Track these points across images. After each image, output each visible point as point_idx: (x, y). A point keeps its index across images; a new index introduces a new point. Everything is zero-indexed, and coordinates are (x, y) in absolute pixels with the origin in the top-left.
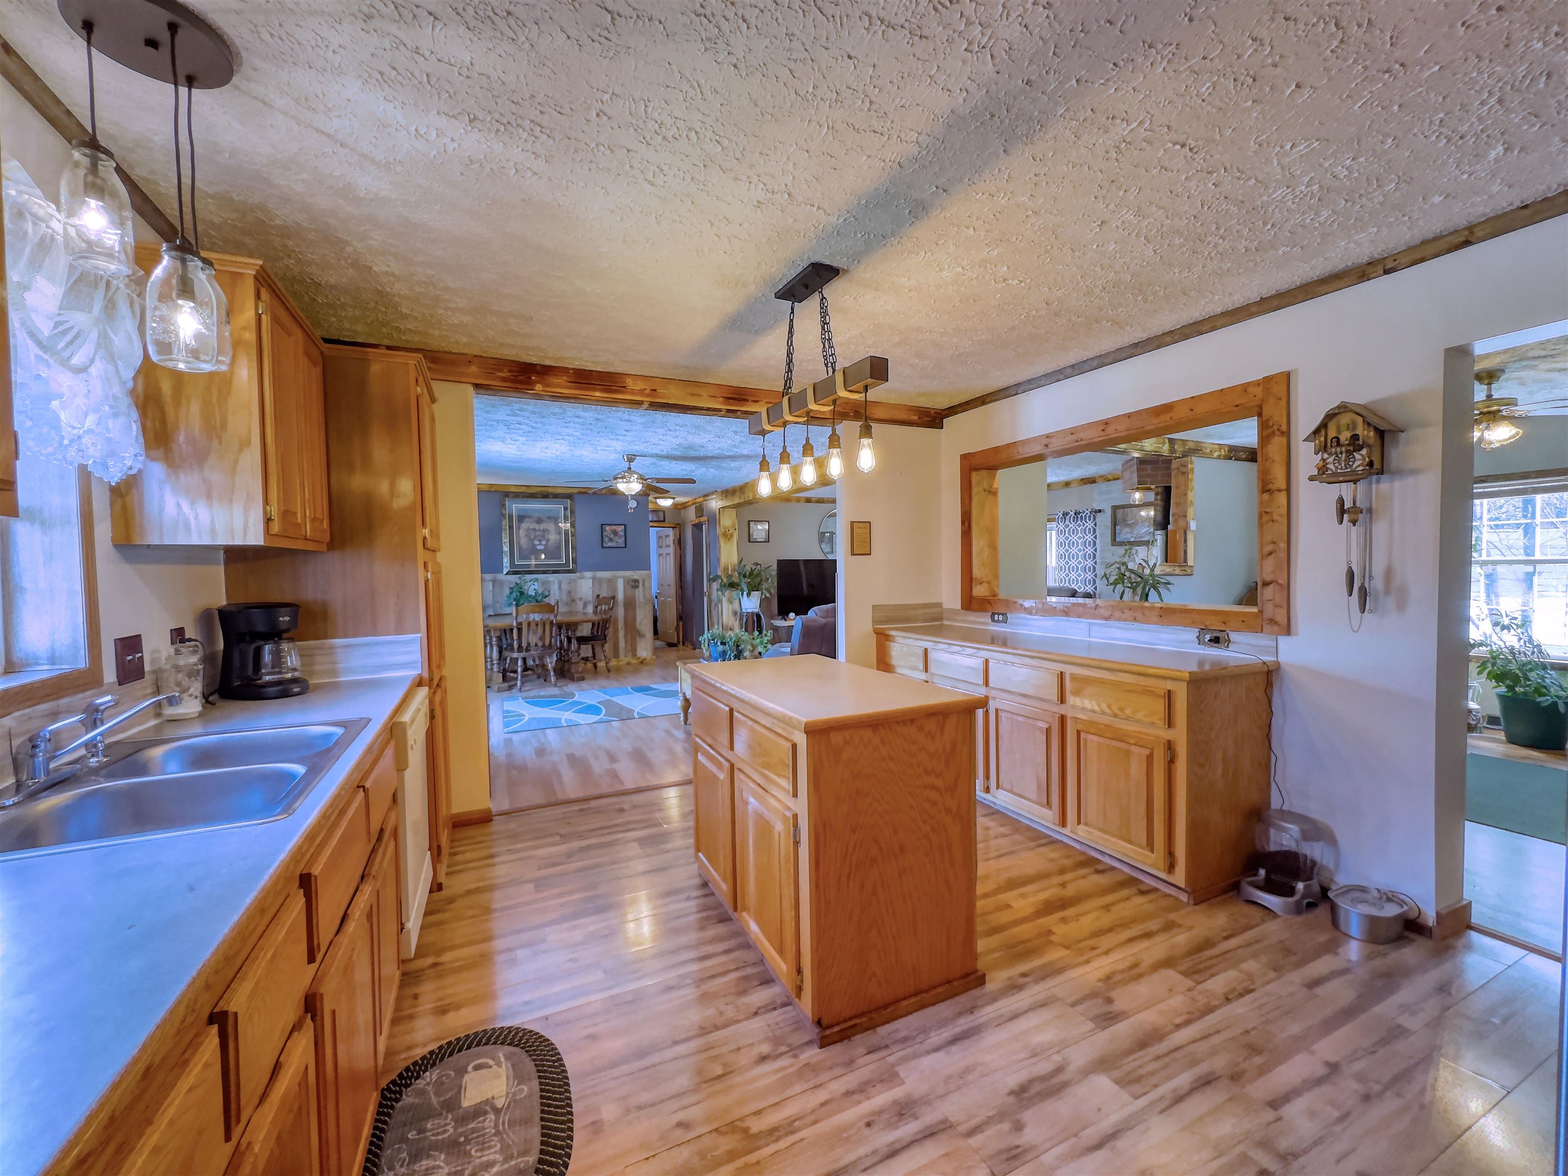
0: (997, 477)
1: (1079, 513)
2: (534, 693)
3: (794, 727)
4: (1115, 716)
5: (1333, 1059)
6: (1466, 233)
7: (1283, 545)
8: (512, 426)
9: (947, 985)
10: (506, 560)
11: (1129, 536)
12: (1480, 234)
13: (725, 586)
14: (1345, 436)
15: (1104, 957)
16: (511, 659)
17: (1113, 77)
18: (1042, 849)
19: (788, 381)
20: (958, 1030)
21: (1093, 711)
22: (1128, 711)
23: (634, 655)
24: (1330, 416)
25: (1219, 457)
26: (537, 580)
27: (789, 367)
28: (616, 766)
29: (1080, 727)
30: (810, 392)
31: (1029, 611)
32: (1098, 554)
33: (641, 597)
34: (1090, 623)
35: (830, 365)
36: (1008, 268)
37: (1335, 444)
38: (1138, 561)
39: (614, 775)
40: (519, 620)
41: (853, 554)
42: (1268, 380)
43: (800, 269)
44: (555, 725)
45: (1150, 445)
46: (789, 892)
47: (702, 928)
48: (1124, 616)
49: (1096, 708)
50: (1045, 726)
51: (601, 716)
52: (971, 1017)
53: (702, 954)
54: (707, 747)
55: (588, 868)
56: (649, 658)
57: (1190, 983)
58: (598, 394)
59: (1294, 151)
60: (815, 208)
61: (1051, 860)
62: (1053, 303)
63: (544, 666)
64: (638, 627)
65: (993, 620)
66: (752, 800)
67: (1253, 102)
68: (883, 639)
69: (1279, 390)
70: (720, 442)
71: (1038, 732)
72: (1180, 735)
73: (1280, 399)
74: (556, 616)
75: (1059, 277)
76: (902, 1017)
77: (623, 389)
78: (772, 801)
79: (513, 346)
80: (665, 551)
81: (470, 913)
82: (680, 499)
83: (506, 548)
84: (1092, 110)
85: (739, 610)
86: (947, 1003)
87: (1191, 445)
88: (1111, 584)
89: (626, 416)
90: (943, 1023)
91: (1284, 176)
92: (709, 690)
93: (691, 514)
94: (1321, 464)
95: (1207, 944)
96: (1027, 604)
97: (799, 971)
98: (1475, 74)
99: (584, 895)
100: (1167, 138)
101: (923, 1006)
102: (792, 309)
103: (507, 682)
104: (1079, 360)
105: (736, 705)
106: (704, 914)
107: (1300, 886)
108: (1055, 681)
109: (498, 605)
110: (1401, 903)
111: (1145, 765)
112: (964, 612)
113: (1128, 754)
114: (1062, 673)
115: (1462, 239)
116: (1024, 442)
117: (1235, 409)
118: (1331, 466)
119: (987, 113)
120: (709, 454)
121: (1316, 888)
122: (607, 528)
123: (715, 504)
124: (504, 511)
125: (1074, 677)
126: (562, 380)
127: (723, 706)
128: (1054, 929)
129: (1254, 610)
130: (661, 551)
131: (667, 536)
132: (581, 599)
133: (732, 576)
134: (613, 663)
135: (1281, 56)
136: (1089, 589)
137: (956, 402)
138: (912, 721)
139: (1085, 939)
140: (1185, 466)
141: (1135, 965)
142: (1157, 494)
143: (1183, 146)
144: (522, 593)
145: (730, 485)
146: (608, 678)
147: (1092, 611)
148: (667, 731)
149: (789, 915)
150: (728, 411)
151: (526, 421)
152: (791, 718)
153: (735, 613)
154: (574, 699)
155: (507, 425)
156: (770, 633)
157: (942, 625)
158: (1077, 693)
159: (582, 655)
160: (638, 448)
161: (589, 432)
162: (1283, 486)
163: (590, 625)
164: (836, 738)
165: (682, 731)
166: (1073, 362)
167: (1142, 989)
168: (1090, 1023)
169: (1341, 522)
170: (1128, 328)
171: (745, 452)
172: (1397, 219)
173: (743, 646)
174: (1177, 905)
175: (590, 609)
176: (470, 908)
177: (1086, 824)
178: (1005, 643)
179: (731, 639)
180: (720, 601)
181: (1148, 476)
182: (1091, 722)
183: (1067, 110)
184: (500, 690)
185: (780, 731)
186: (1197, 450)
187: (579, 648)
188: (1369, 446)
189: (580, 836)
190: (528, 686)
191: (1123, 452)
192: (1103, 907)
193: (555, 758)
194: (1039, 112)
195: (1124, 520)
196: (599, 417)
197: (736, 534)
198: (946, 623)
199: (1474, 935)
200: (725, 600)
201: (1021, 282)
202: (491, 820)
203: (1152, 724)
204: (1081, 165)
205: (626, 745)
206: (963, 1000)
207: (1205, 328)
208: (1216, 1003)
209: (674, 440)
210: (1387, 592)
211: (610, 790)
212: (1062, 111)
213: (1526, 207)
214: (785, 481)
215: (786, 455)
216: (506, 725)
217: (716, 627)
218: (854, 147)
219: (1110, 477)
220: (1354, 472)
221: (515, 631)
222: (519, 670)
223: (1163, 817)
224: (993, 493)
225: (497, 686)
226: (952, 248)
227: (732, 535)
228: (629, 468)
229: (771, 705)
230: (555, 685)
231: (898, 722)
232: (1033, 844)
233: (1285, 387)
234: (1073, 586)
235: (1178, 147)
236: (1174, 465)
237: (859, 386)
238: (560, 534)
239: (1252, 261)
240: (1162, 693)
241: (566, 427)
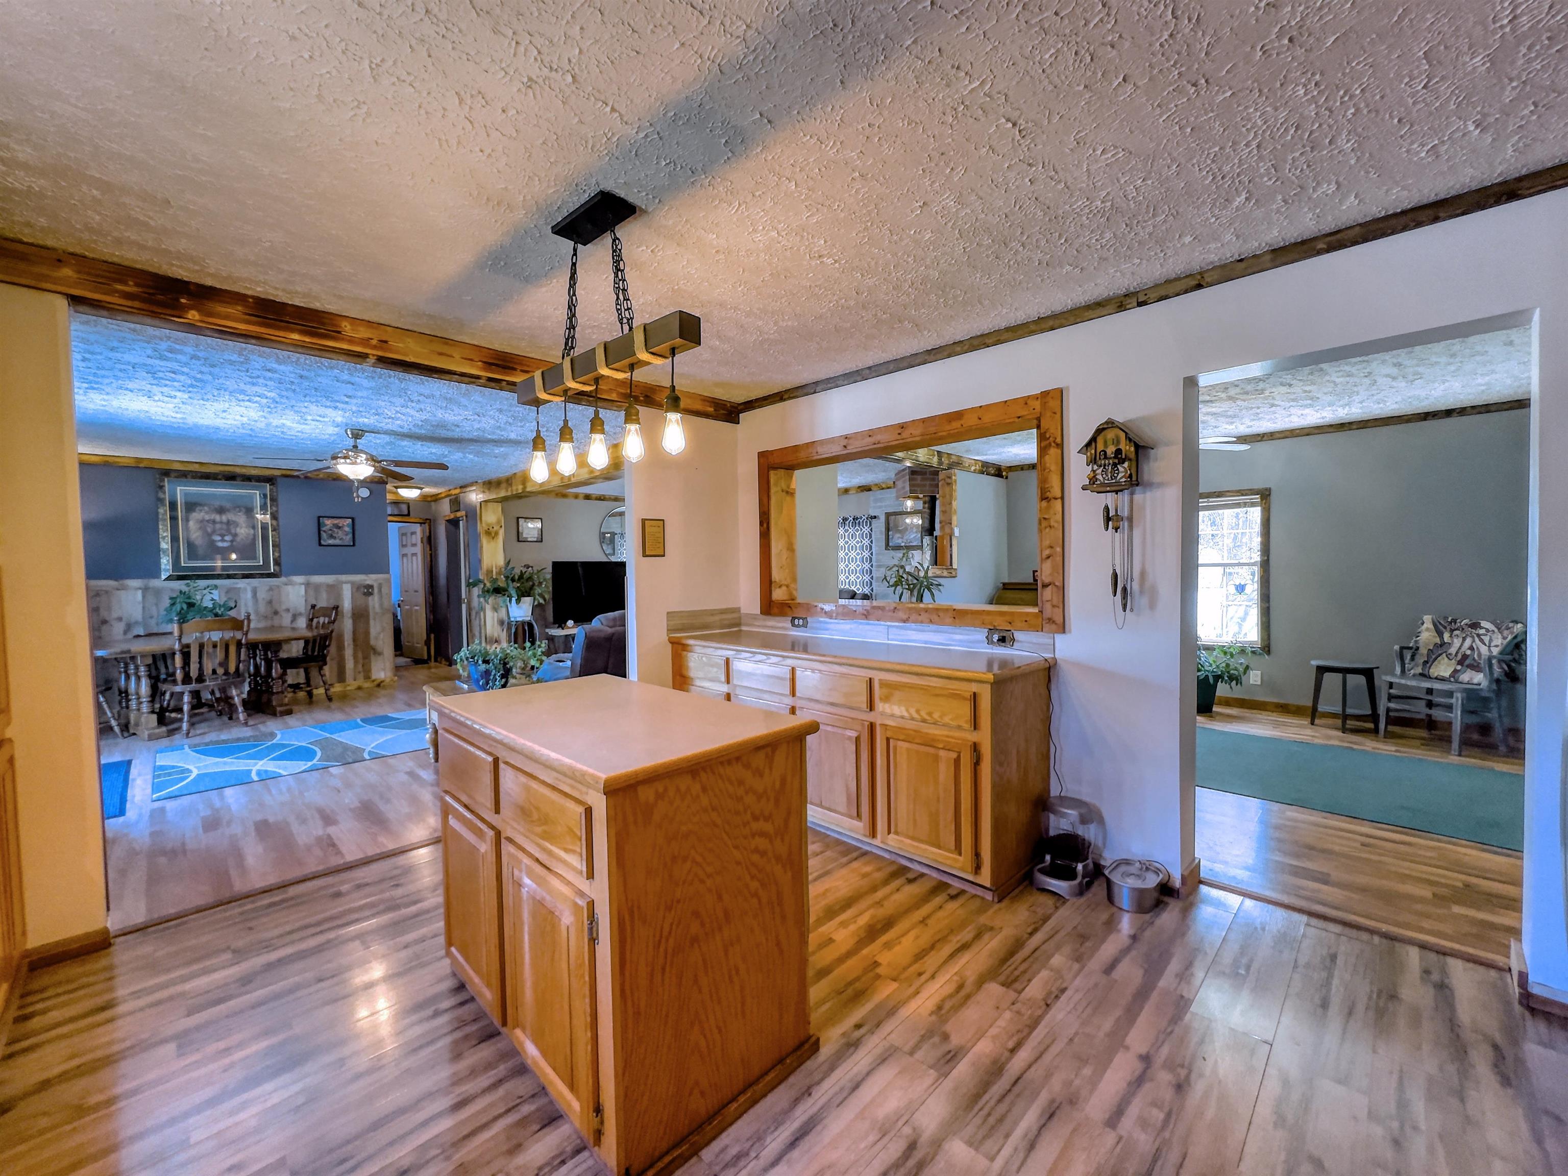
0: (794, 478)
1: (857, 518)
2: (212, 736)
3: (589, 786)
4: (924, 721)
5: (1143, 1050)
6: (1199, 277)
7: (1059, 549)
8: (161, 375)
9: (779, 1066)
10: (166, 562)
11: (900, 541)
12: (1209, 280)
13: (488, 591)
14: (1111, 450)
15: (930, 984)
16: (172, 694)
17: (967, 10)
18: (855, 865)
19: (569, 343)
20: (796, 1124)
21: (902, 717)
22: (936, 716)
23: (367, 677)
24: (1099, 431)
25: (975, 471)
26: (216, 587)
27: (571, 322)
28: (332, 830)
29: (889, 734)
30: (600, 356)
31: (828, 614)
32: (874, 557)
33: (377, 606)
34: (888, 626)
35: (625, 321)
36: (825, 242)
37: (1102, 457)
38: (914, 564)
39: (330, 844)
40: (185, 641)
41: (645, 555)
42: (1045, 394)
43: (585, 197)
44: (241, 780)
45: (922, 455)
46: (582, 1006)
47: (457, 1056)
48: (920, 618)
49: (906, 714)
50: (854, 734)
51: (315, 761)
52: (810, 1101)
53: (455, 1101)
54: (461, 809)
55: (277, 996)
56: (388, 680)
57: (1012, 995)
58: (296, 336)
59: (1103, 157)
60: (608, 109)
61: (865, 876)
62: (862, 293)
63: (227, 700)
64: (372, 642)
65: (793, 625)
66: (527, 881)
67: (1086, 87)
68: (679, 649)
69: (1053, 404)
70: (480, 422)
71: (847, 742)
72: (984, 737)
73: (1055, 413)
74: (246, 634)
75: (873, 263)
76: (731, 1124)
77: (336, 334)
78: (556, 883)
79: (142, 247)
80: (410, 550)
81: (44, 1122)
82: (428, 490)
83: (165, 545)
84: (939, 50)
85: (506, 618)
86: (782, 1087)
87: (954, 459)
88: (892, 586)
89: (345, 376)
90: (778, 1121)
91: (1088, 185)
92: (463, 732)
93: (445, 508)
94: (1092, 475)
95: (1017, 945)
96: (827, 608)
97: (598, 1110)
98: (1252, 110)
99: (263, 1044)
100: (1002, 110)
101: (754, 1102)
102: (575, 250)
103: (165, 725)
104: (877, 362)
105: (502, 754)
106: (458, 1034)
107: (1080, 867)
108: (864, 688)
109: (153, 622)
110: (1157, 872)
111: (953, 768)
112: (764, 617)
113: (936, 758)
114: (870, 679)
115: (1195, 282)
116: (822, 442)
117: (1017, 420)
118: (1099, 477)
119: (830, 19)
120: (466, 436)
121: (1091, 866)
122: (328, 522)
123: (475, 497)
124: (161, 495)
125: (883, 684)
126: (235, 310)
127: (483, 755)
128: (880, 959)
129: (1035, 610)
130: (405, 551)
131: (413, 533)
132: (288, 610)
133: (497, 579)
134: (337, 688)
135: (1120, 36)
136: (867, 591)
137: (753, 396)
138: (738, 759)
139: (910, 966)
140: (950, 478)
141: (960, 987)
142: (925, 503)
143: (1014, 125)
144: (191, 605)
145: (494, 475)
146: (328, 708)
147: (891, 614)
148: (411, 774)
149: (583, 1036)
150: (490, 379)
151: (185, 370)
152: (584, 774)
153: (501, 623)
154: (274, 741)
155: (152, 373)
156: (544, 644)
157: (741, 631)
158: (886, 699)
159: (290, 681)
160: (366, 421)
161: (290, 394)
162: (1059, 495)
163: (301, 643)
164: (646, 794)
165: (431, 771)
166: (871, 364)
167: (972, 1014)
168: (932, 1071)
169: (1107, 529)
170: (926, 333)
171: (513, 436)
172: (1156, 254)
173: (511, 664)
174: (984, 907)
175: (302, 623)
176: (45, 1114)
177: (897, 833)
178: (805, 650)
179: (496, 656)
180: (483, 609)
181: (918, 485)
182: (900, 728)
183: (915, 42)
184: (151, 738)
185: (567, 789)
186: (957, 464)
187: (285, 674)
188: (1130, 460)
189: (267, 946)
190: (201, 728)
191: (899, 461)
192: (921, 922)
193: (236, 829)
194: (886, 37)
195: (896, 526)
196: (305, 373)
197: (502, 532)
198: (744, 628)
199: (1204, 889)
200: (488, 608)
201: (836, 262)
202: (110, 945)
203: (959, 727)
204: (916, 123)
205: (350, 799)
206: (797, 1080)
207: (991, 341)
208: (1039, 1012)
209: (417, 415)
210: (1142, 592)
211: (321, 868)
212: (909, 42)
213: (1241, 260)
214: (567, 462)
215: (567, 431)
216: (156, 788)
217: (477, 641)
218: (665, 23)
219: (884, 486)
220: (1118, 483)
221: (178, 659)
222: (186, 708)
223: (970, 819)
224: (790, 493)
225: (146, 733)
226: (769, 204)
227: (497, 533)
228: (355, 447)
229: (553, 755)
230: (246, 724)
231: (722, 763)
232: (845, 860)
233: (1059, 402)
234: (853, 588)
235: (1010, 125)
236: (942, 475)
237: (664, 347)
238: (254, 527)
239: (1040, 276)
240: (968, 695)
241: (254, 384)
